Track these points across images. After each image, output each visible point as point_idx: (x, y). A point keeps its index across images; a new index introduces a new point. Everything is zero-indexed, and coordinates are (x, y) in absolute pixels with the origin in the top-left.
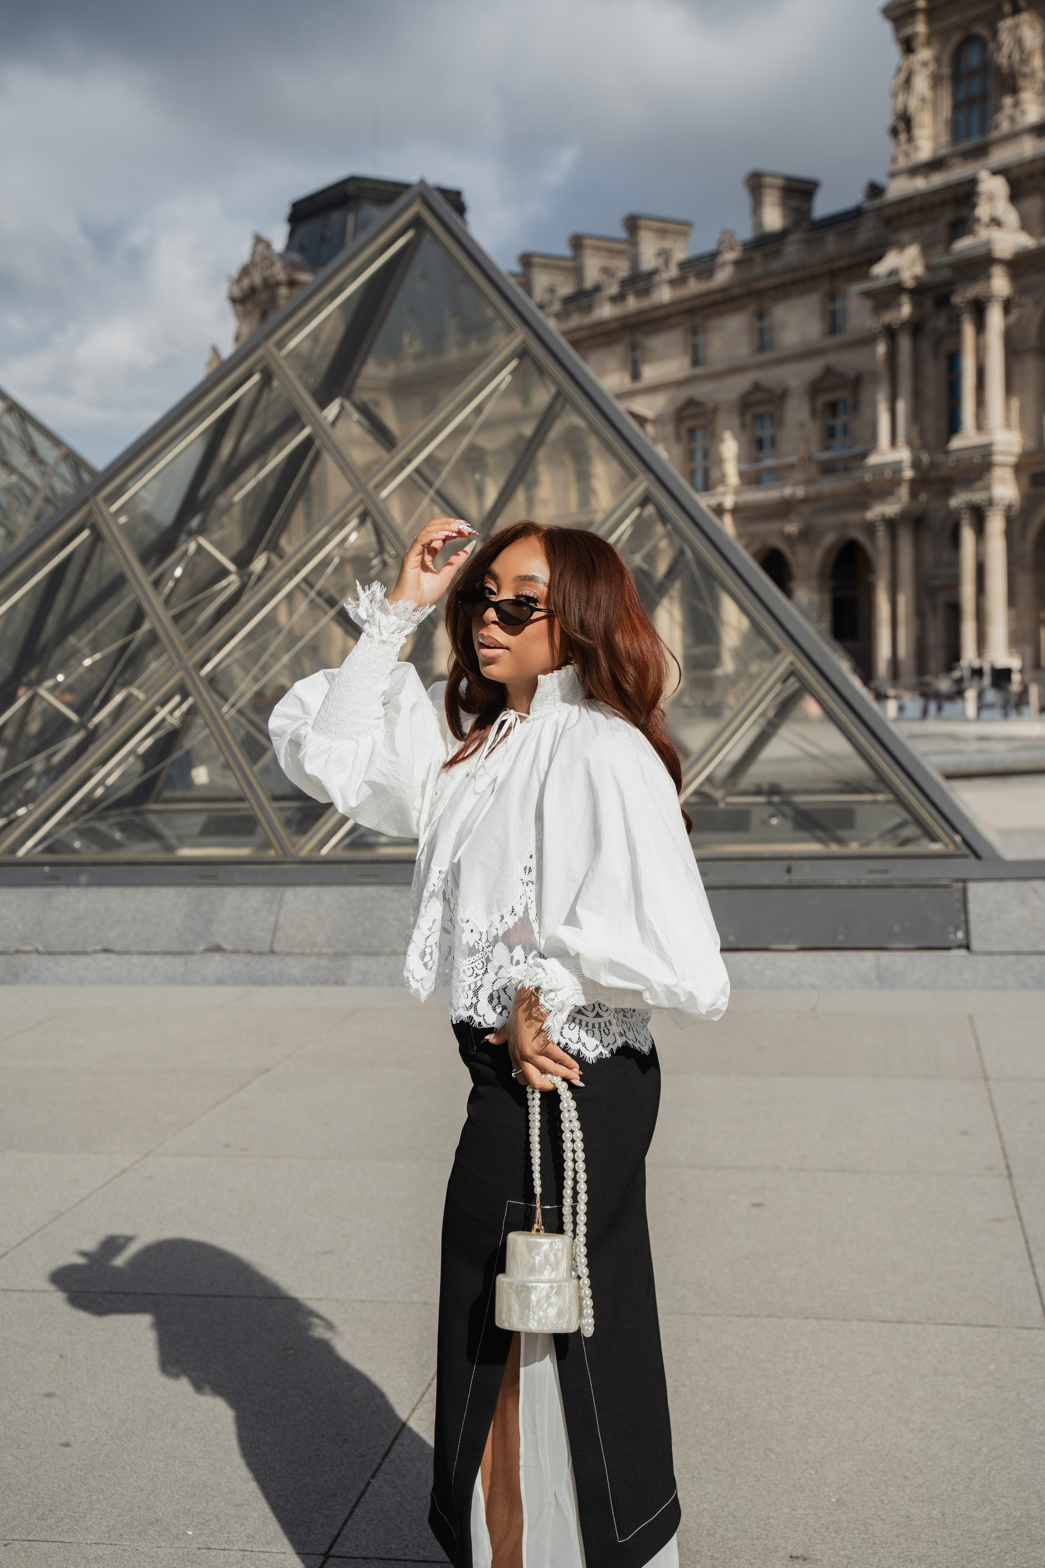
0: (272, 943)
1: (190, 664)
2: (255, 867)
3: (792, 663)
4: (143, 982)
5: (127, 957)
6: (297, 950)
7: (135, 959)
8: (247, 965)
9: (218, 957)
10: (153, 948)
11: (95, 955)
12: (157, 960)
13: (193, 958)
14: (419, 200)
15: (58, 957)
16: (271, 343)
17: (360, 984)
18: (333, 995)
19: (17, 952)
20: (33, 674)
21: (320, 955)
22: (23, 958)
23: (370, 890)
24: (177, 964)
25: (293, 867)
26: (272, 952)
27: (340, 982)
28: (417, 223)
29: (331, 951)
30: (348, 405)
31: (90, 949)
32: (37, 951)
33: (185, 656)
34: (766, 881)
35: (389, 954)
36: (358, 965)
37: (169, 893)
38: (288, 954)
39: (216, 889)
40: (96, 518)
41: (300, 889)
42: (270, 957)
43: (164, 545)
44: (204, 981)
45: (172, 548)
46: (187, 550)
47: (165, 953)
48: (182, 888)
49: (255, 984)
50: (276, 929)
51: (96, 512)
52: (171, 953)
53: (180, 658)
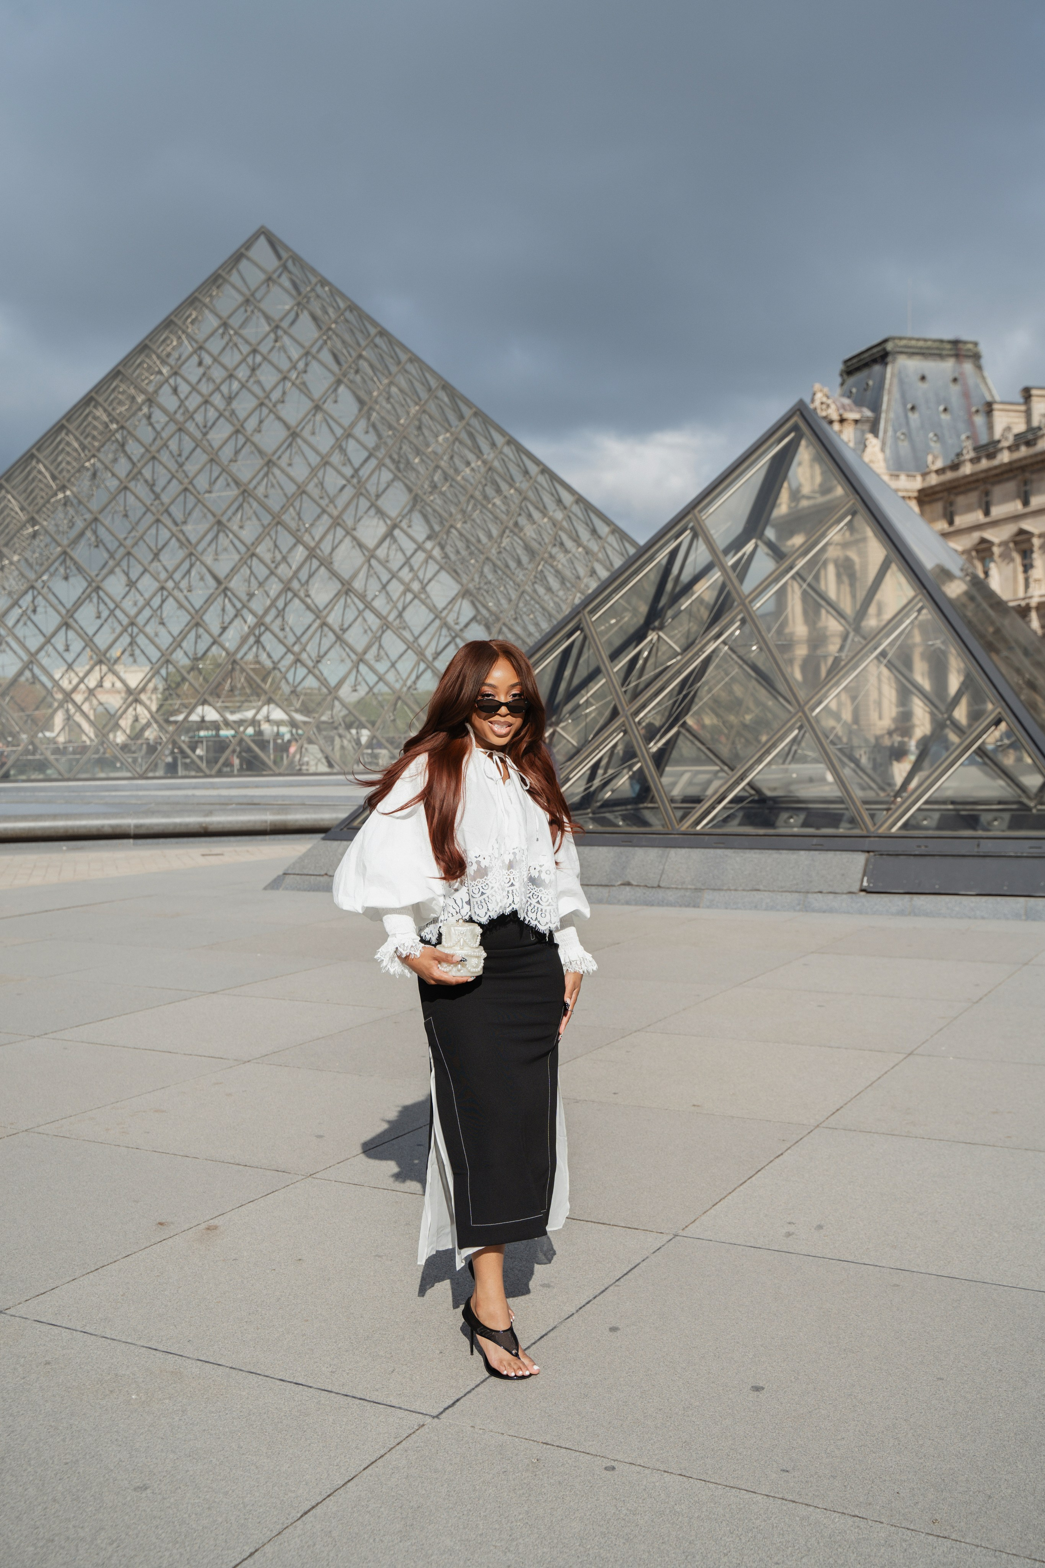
0: (660, 881)
1: (629, 713)
2: (655, 836)
3: (1000, 713)
6: (673, 886)
8: (645, 894)
9: (628, 888)
10: (591, 882)
12: (593, 889)
13: (614, 888)
14: (798, 413)
16: (696, 511)
17: (708, 907)
18: (690, 912)
20: (554, 719)
21: (687, 889)
23: (719, 852)
24: (605, 891)
25: (677, 836)
26: (659, 886)
27: (696, 906)
28: (795, 428)
29: (693, 887)
30: (759, 543)
33: (627, 709)
34: (963, 852)
35: (726, 890)
36: (708, 896)
37: (603, 850)
38: (668, 888)
39: (631, 849)
40: (584, 624)
41: (679, 850)
42: (658, 889)
43: (639, 636)
44: (619, 902)
45: (644, 637)
46: (652, 640)
47: (598, 885)
48: (611, 848)
49: (647, 905)
50: (663, 873)
51: (584, 621)
52: (601, 885)
53: (623, 710)
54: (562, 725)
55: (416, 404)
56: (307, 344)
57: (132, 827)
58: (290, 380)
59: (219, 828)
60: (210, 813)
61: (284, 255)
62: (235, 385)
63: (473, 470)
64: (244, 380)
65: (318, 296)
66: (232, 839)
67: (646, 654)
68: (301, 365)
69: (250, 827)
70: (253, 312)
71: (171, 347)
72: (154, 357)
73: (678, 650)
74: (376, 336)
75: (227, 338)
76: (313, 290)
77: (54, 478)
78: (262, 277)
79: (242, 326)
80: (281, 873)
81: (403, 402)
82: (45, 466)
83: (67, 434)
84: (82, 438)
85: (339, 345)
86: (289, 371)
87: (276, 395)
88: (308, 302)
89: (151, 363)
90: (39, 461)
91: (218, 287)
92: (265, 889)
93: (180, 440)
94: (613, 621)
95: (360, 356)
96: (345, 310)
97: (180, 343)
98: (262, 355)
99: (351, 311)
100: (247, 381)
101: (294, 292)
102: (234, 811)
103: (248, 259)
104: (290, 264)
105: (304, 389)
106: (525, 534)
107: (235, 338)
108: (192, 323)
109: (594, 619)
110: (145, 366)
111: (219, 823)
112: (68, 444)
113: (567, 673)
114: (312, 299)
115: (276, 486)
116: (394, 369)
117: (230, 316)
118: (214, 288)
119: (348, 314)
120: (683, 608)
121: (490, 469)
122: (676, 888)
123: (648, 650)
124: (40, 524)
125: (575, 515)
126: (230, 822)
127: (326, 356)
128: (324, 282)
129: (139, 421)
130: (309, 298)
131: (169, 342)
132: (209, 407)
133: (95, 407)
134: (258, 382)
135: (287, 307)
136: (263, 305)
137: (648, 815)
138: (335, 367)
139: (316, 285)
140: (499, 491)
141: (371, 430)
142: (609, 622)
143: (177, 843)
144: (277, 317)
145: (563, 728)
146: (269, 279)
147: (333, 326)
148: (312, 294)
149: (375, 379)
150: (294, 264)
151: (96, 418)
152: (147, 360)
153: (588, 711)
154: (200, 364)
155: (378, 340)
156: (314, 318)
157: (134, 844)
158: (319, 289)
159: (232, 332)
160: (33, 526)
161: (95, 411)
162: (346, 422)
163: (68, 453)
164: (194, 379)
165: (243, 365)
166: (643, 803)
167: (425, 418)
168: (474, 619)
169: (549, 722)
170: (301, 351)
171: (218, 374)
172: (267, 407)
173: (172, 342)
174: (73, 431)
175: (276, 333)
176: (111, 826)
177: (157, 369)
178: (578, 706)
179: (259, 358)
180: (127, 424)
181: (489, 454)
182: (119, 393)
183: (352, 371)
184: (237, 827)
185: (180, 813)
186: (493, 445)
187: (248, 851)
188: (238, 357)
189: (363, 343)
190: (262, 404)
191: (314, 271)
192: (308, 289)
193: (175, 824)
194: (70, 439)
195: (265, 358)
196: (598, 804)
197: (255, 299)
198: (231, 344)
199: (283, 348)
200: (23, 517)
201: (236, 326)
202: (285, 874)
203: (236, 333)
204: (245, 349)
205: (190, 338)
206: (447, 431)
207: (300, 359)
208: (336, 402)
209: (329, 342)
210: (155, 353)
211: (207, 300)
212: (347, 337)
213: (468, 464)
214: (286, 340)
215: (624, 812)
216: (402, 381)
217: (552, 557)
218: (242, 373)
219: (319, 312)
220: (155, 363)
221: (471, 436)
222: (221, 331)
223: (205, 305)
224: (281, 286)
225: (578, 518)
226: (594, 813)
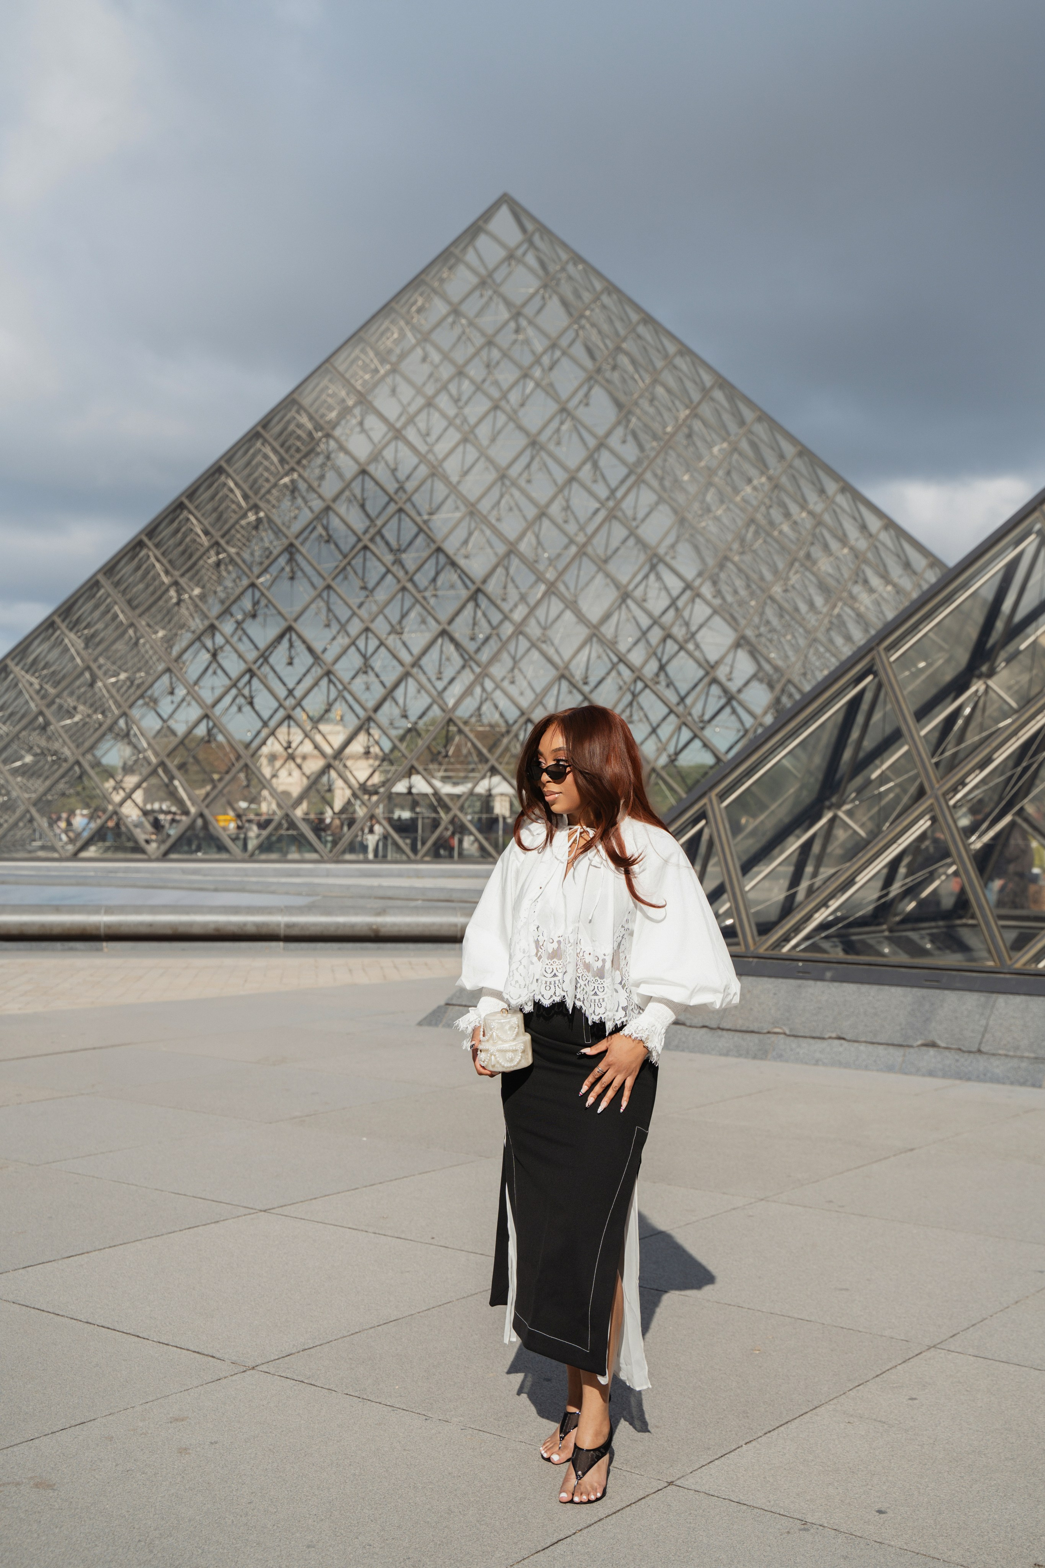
0: (980, 1043)
1: (940, 793)
2: (974, 974)
4: (866, 1068)
5: (856, 1044)
6: (1001, 1052)
7: (862, 1047)
8: (957, 1061)
9: (932, 1051)
10: (878, 1040)
11: (830, 1041)
12: (881, 1049)
13: (911, 1050)
15: (801, 1039)
16: (1043, 508)
19: (769, 1032)
20: (834, 800)
21: (1022, 1058)
22: (773, 1038)
24: (897, 1055)
25: (1008, 976)
26: (979, 1051)
27: (1037, 1085)
29: (1032, 1055)
31: (827, 1036)
32: (785, 1034)
33: (937, 786)
37: (897, 992)
38: (994, 1055)
39: (938, 991)
40: (878, 667)
41: (1011, 997)
42: (978, 1056)
43: (959, 685)
44: (918, 1072)
45: (966, 687)
46: (977, 691)
47: (888, 1044)
48: (909, 989)
49: (961, 1079)
50: (985, 1030)
51: (878, 661)
52: (893, 1045)
53: (932, 787)
54: (847, 807)
55: (687, 407)
56: (554, 335)
57: (282, 926)
58: (532, 378)
59: (394, 931)
60: (382, 912)
61: (530, 227)
62: (466, 386)
63: (755, 489)
64: (479, 379)
65: (570, 278)
66: (411, 946)
67: (967, 711)
68: (546, 360)
69: (434, 931)
70: (491, 298)
71: (391, 339)
72: (371, 354)
73: (1014, 705)
74: (638, 323)
75: (457, 330)
76: (563, 269)
77: (246, 497)
78: (502, 253)
79: (479, 314)
80: (442, 1003)
81: (670, 405)
82: (236, 484)
83: (263, 444)
84: (282, 451)
85: (595, 337)
86: (531, 366)
87: (514, 397)
88: (558, 284)
89: (367, 361)
90: (228, 475)
91: (450, 268)
92: (420, 1024)
93: (396, 451)
94: (922, 665)
95: (618, 349)
96: (602, 292)
97: (402, 335)
98: (500, 349)
99: (609, 294)
100: (484, 381)
101: (541, 272)
102: (416, 910)
103: (488, 233)
104: (537, 238)
105: (550, 390)
106: (819, 569)
107: (468, 330)
108: (419, 311)
109: (892, 659)
110: (360, 363)
111: (394, 924)
112: (266, 457)
113: (855, 734)
114: (563, 282)
115: (515, 509)
116: (659, 364)
117: (462, 301)
118: (445, 269)
119: (605, 299)
120: (1023, 647)
121: (777, 487)
122: (1006, 1056)
123: (971, 705)
124: (225, 551)
125: (884, 545)
126: (409, 925)
127: (578, 351)
128: (577, 258)
129: (352, 430)
130: (559, 280)
131: (389, 334)
132: (432, 410)
133: (298, 412)
134: (496, 383)
135: (531, 290)
136: (505, 289)
137: (967, 936)
138: (589, 364)
139: (567, 262)
140: (787, 515)
141: (630, 438)
142: (915, 665)
143: (339, 949)
144: (518, 301)
145: (850, 813)
146: (511, 257)
147: (588, 313)
148: (563, 276)
149: (636, 377)
150: (542, 238)
151: (300, 426)
152: (362, 356)
153: (882, 789)
154: (424, 359)
155: (641, 329)
156: (565, 303)
157: (284, 949)
158: (570, 268)
159: (464, 321)
160: (218, 554)
161: (298, 417)
162: (601, 431)
163: (267, 469)
164: (419, 381)
165: (476, 360)
166: (961, 917)
167: (697, 425)
168: (754, 677)
169: (827, 803)
170: (547, 343)
171: (446, 372)
172: (504, 411)
173: (393, 334)
174: (271, 440)
175: (517, 322)
176: (256, 925)
177: (373, 366)
178: (868, 782)
179: (496, 354)
180: (337, 432)
181: (775, 467)
182: (329, 395)
183: (609, 367)
184: (417, 931)
185: (344, 910)
186: (782, 457)
187: (426, 964)
188: (471, 350)
189: (622, 332)
190: (496, 407)
191: (565, 246)
192: (558, 267)
193: (338, 925)
194: (267, 450)
195: (505, 354)
196: (898, 919)
197: (494, 281)
198: (464, 338)
199: (527, 342)
200: (205, 540)
201: (471, 314)
202: (447, 1004)
203: (471, 324)
204: (479, 341)
205: (414, 329)
206: (724, 440)
207: (545, 352)
208: (587, 405)
209: (581, 333)
210: (372, 348)
211: (436, 284)
212: (605, 327)
213: (750, 481)
214: (531, 332)
215: (934, 931)
216: (668, 378)
217: (853, 597)
218: (476, 371)
219: (570, 297)
220: (372, 360)
221: (754, 446)
222: (450, 319)
223: (434, 291)
224: (526, 265)
225: (888, 548)
226: (891, 930)
